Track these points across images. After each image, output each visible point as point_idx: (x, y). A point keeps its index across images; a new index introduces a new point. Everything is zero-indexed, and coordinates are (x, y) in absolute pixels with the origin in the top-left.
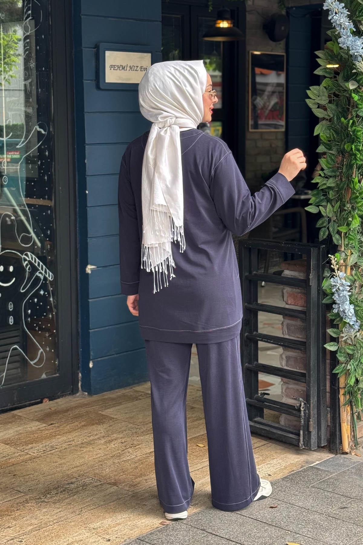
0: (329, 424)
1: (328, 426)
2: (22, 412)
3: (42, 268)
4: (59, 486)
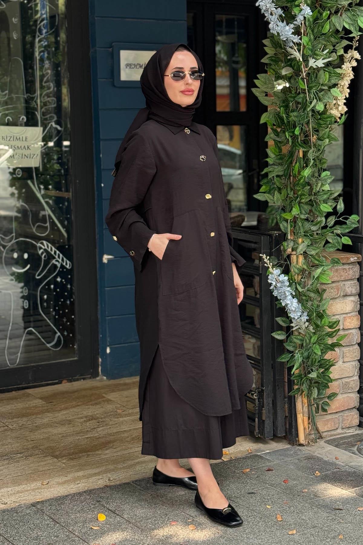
0: (287, 415)
1: (286, 416)
2: (34, 390)
3: (59, 257)
4: (6, 455)
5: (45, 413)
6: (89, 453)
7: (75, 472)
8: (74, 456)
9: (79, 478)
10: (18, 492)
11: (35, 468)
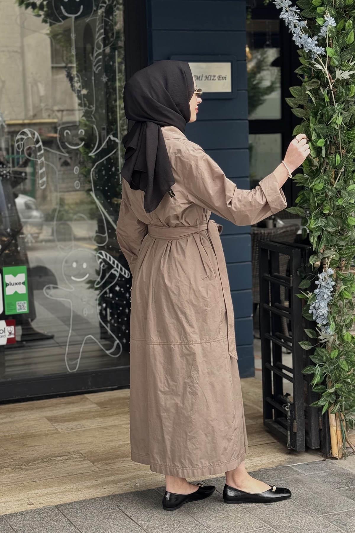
0: (321, 428)
1: (320, 430)
2: (92, 396)
3: (117, 266)
4: (47, 457)
5: (96, 417)
6: (124, 459)
7: (107, 477)
8: (110, 461)
9: (108, 483)
10: (47, 494)
11: (70, 471)
